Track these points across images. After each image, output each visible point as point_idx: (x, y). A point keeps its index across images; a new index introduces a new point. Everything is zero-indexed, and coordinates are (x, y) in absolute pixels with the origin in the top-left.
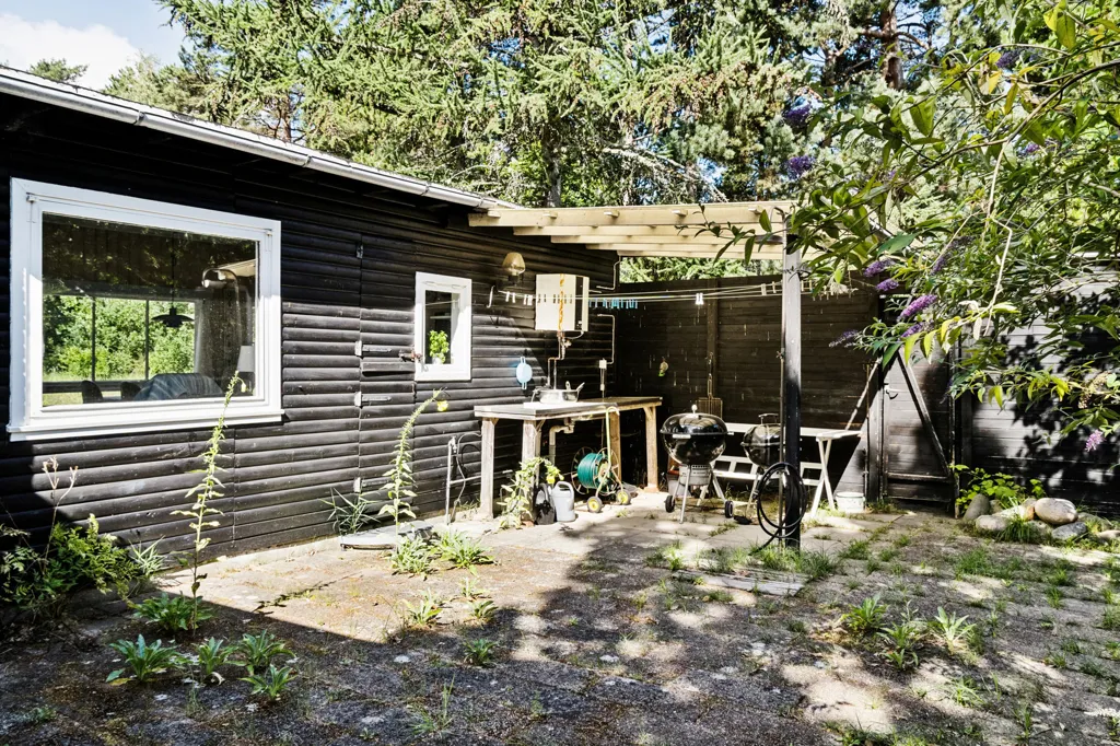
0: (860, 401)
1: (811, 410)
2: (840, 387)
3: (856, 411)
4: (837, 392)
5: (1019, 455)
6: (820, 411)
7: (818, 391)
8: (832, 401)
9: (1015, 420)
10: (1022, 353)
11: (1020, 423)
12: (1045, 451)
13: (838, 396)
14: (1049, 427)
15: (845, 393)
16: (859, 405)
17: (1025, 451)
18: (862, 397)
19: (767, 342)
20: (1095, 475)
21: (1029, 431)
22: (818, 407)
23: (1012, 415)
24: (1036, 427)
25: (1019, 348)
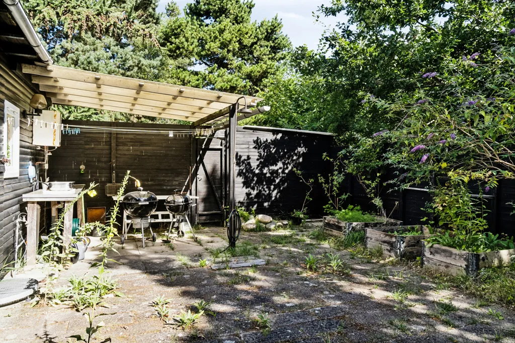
0: (186, 183)
1: (165, 187)
2: (178, 176)
3: (184, 187)
4: (176, 179)
5: (244, 200)
6: (169, 188)
7: (168, 179)
8: (174, 183)
9: (243, 187)
10: (246, 162)
11: (244, 188)
12: (252, 198)
13: (177, 181)
14: (253, 189)
15: (180, 179)
16: (186, 184)
17: (246, 198)
18: (187, 180)
19: (143, 155)
20: (266, 204)
21: (247, 190)
22: (167, 186)
23: (242, 185)
24: (249, 189)
25: (245, 160)
